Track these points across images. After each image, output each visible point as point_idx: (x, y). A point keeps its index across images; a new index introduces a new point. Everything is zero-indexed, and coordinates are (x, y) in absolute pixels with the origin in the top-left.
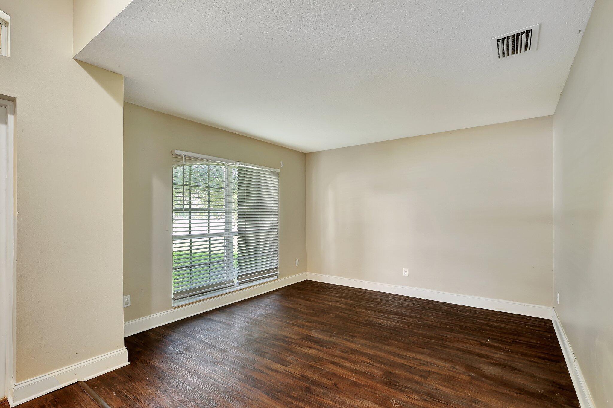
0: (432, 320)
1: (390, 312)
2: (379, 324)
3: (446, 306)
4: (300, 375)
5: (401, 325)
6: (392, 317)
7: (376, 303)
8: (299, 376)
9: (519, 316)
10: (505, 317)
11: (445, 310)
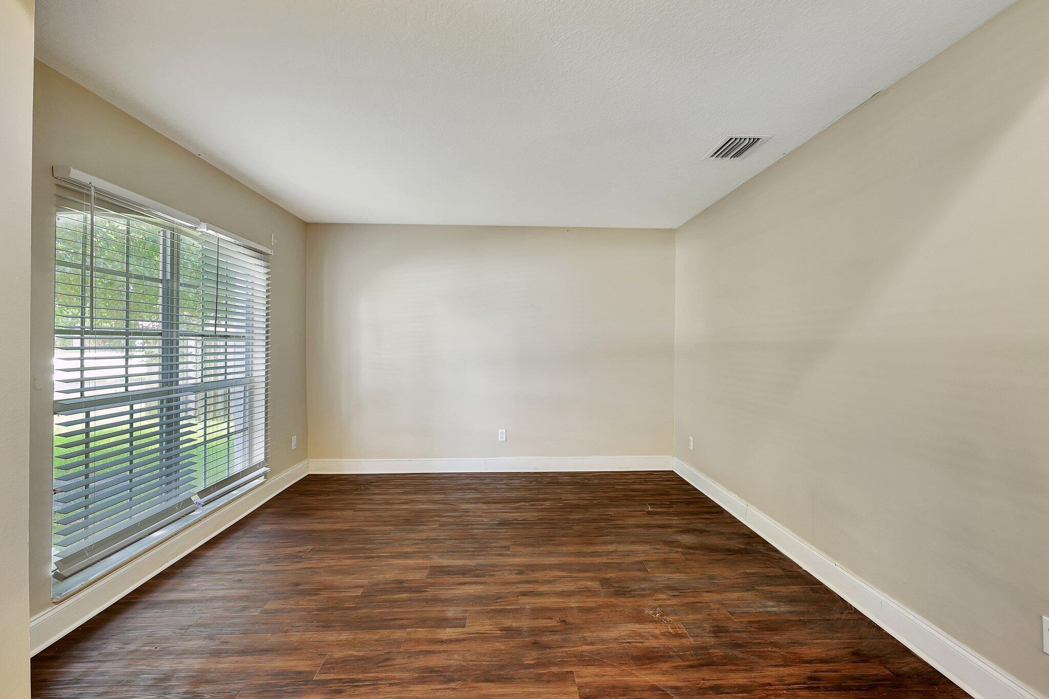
0: (570, 497)
1: (508, 500)
2: (515, 520)
3: (567, 476)
4: (501, 630)
5: (544, 513)
6: (520, 506)
7: (475, 490)
8: (499, 632)
9: (644, 473)
10: (634, 477)
11: (568, 482)
